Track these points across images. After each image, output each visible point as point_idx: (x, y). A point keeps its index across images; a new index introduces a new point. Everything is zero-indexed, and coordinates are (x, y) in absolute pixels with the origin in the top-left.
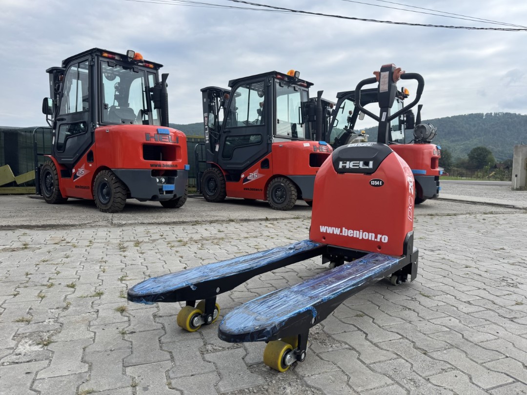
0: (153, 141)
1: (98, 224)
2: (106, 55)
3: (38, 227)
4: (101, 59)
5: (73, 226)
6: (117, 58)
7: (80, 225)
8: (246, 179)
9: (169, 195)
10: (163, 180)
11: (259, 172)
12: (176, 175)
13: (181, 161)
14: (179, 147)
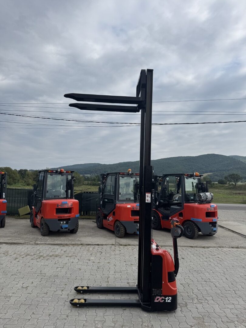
0: (60, 207)
1: (31, 243)
2: (50, 171)
3: (10, 243)
4: (47, 173)
5: (21, 243)
6: (54, 171)
7: (24, 243)
8: (109, 220)
9: (66, 229)
10: (65, 222)
11: (112, 217)
12: (70, 220)
13: (73, 213)
14: (73, 208)
